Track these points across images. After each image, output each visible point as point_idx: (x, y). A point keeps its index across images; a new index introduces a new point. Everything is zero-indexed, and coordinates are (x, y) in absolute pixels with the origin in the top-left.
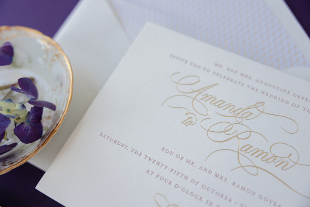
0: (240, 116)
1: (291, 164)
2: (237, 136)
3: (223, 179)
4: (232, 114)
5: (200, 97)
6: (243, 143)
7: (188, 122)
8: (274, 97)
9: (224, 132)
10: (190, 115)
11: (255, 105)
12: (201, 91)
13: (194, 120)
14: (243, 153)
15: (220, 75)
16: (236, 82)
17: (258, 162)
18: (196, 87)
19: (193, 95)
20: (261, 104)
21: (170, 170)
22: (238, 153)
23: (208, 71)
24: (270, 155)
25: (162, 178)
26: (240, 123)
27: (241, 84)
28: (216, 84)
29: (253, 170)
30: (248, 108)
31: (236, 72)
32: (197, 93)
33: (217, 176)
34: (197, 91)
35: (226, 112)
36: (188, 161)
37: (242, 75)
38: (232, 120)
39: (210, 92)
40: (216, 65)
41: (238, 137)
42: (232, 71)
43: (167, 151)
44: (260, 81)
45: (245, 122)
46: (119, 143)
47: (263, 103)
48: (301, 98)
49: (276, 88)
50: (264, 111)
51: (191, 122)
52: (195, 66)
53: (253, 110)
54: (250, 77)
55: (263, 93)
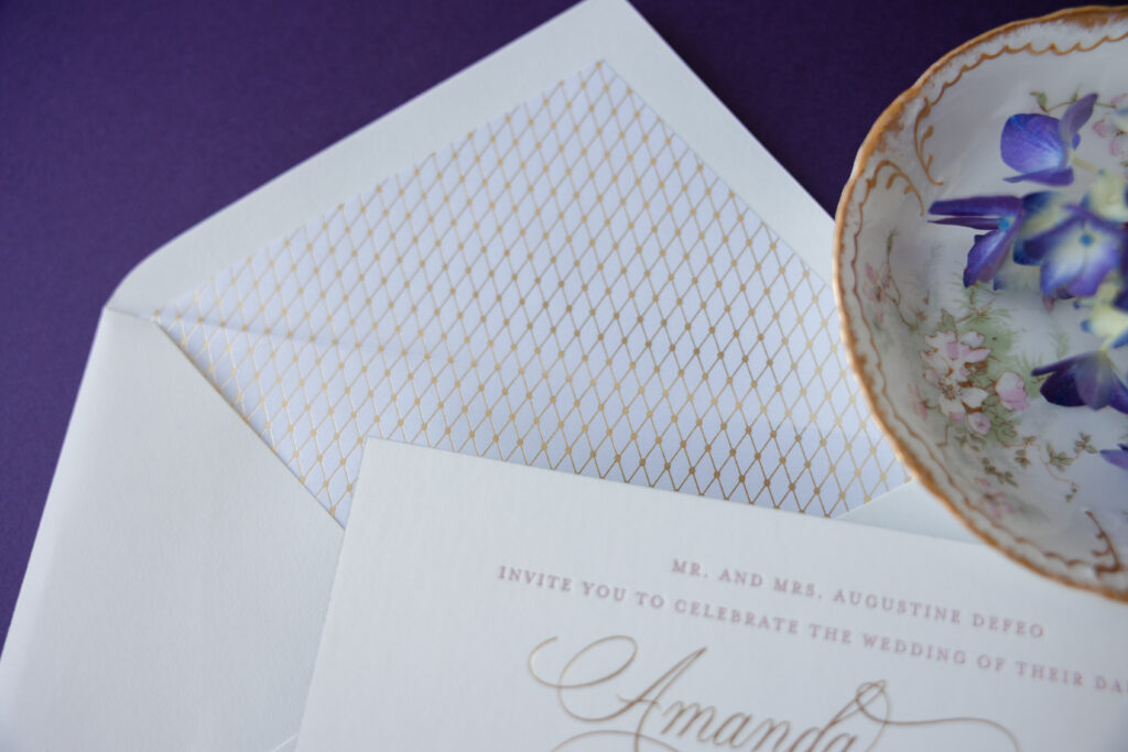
5: (653, 727)
8: (909, 649)
11: (857, 700)
12: (651, 697)
15: (701, 610)
16: (765, 622)
18: (630, 686)
19: (629, 721)
20: (874, 691)
23: (657, 603)
27: (785, 627)
28: (701, 652)
30: (834, 723)
31: (756, 581)
32: (640, 708)
34: (640, 700)
37: (780, 586)
39: (685, 691)
40: (678, 567)
42: (740, 577)
44: (846, 596)
47: (880, 687)
48: (1000, 624)
49: (910, 610)
50: (894, 718)
52: (603, 591)
53: (855, 725)
54: (810, 587)
55: (869, 641)
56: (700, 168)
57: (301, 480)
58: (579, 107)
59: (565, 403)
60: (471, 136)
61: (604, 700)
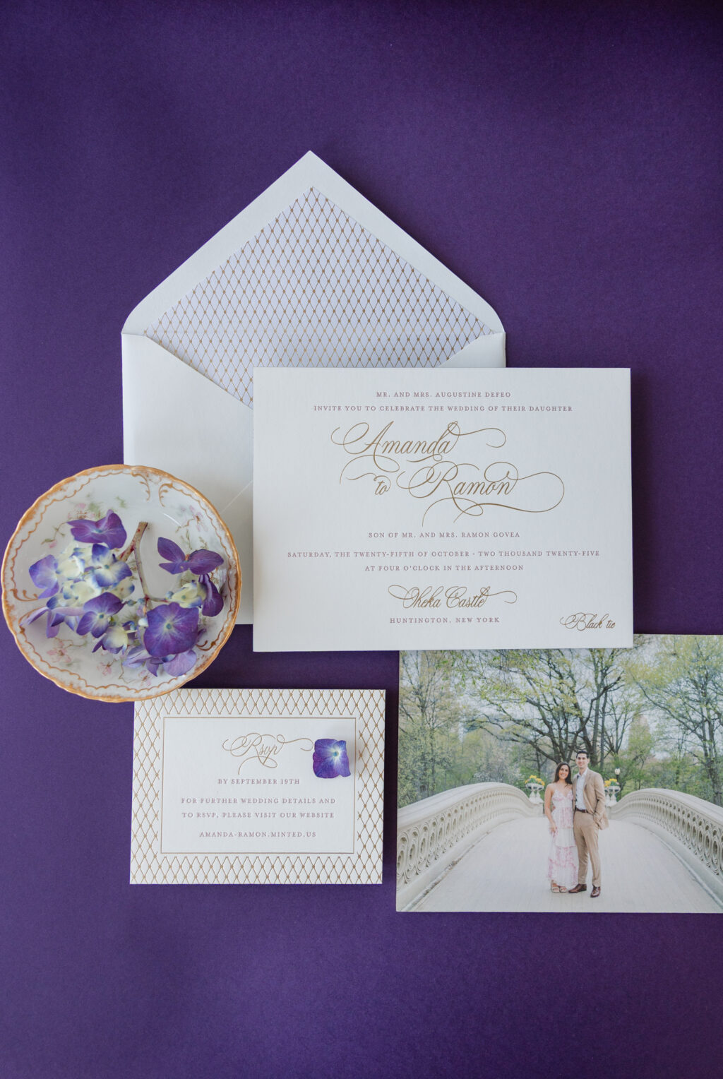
0: (436, 452)
1: (512, 483)
2: (443, 479)
3: (450, 535)
4: (426, 455)
5: (380, 450)
6: (453, 484)
7: (382, 489)
8: (464, 409)
9: (427, 481)
10: (379, 480)
11: (448, 429)
12: (377, 441)
13: (387, 483)
14: (458, 496)
15: (390, 408)
16: (413, 408)
17: (478, 498)
18: (369, 439)
19: (370, 451)
20: (454, 425)
21: (390, 554)
22: (454, 498)
23: (373, 408)
24: (487, 484)
25: (386, 568)
26: (440, 462)
27: (420, 409)
28: (392, 422)
29: (477, 510)
30: (441, 438)
31: (408, 395)
32: (374, 446)
33: (441, 535)
34: (373, 443)
35: (419, 456)
36: (404, 535)
37: (416, 395)
38: (430, 462)
39: (388, 437)
40: (379, 395)
41: (445, 480)
42: (402, 394)
43: (376, 535)
44: (440, 394)
45: (445, 457)
46: (317, 554)
47: (456, 423)
48: (495, 395)
49: (463, 395)
50: (461, 433)
51: (385, 487)
52: (353, 408)
53: (449, 438)
54: (427, 393)
55: (450, 409)
56: (363, 231)
57: (226, 390)
58: (307, 210)
59: (325, 341)
60: (262, 231)
61: (361, 446)
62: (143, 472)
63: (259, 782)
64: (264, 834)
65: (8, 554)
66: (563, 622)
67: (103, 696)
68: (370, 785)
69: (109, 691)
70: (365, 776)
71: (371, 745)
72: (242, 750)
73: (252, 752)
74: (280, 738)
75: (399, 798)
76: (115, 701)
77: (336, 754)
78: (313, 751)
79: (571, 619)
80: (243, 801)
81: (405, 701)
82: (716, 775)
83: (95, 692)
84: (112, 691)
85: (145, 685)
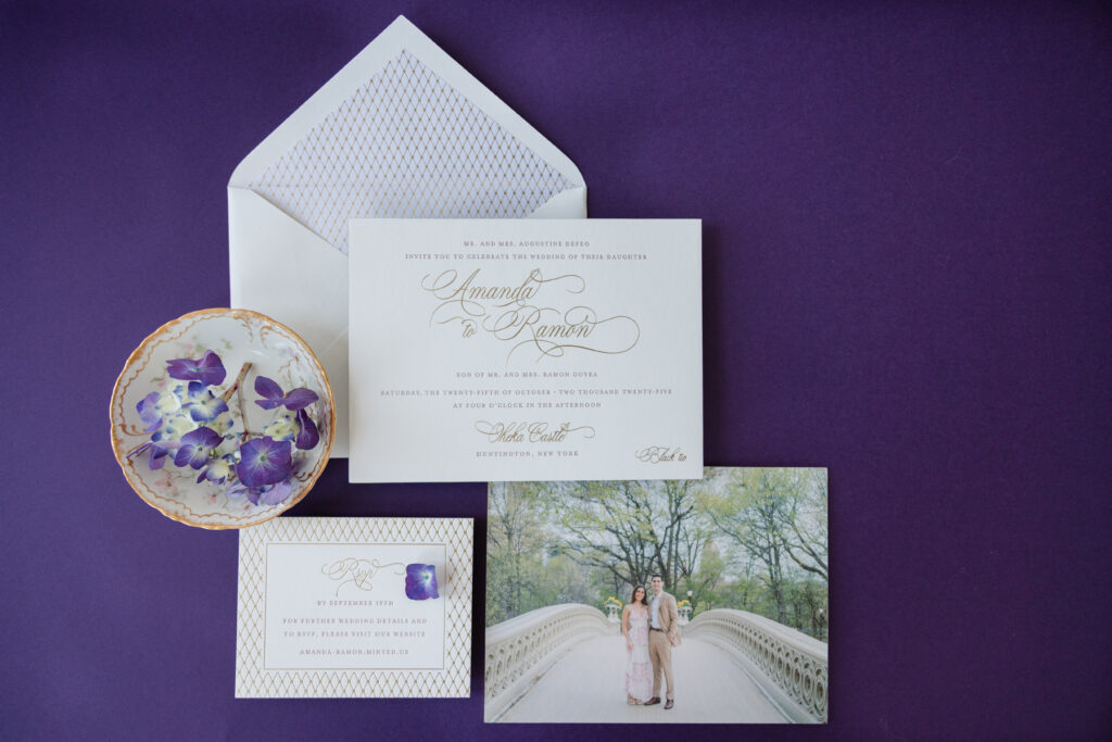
0: (519, 297)
1: (591, 326)
2: (526, 323)
3: (533, 375)
4: (510, 300)
5: (466, 297)
6: (536, 327)
7: (469, 332)
8: (546, 257)
9: (512, 324)
10: (467, 323)
11: (531, 276)
12: (464, 287)
13: (474, 326)
14: (540, 338)
15: (476, 257)
16: (498, 257)
17: (559, 340)
18: (457, 285)
19: (458, 296)
20: (536, 272)
21: (477, 393)
22: (536, 340)
23: (461, 257)
24: (568, 327)
25: (473, 406)
26: (524, 306)
27: (505, 257)
28: (478, 270)
29: (557, 351)
30: (525, 284)
31: (493, 244)
32: (462, 292)
33: (525, 375)
34: (461, 289)
35: (504, 300)
36: (490, 375)
37: (501, 244)
38: (514, 307)
39: (475, 284)
40: (466, 244)
41: (528, 324)
42: (488, 244)
43: (464, 375)
44: (524, 244)
45: (528, 302)
46: (408, 393)
47: (538, 270)
48: (575, 244)
49: (545, 244)
50: (544, 280)
51: (472, 330)
52: (442, 257)
53: (532, 284)
54: (511, 243)
55: (532, 257)
56: (452, 91)
57: (326, 240)
58: (400, 72)
59: (418, 195)
60: (358, 91)
61: (449, 291)
62: (243, 315)
63: (355, 603)
64: (360, 652)
65: (116, 392)
66: (638, 454)
67: (206, 524)
68: (459, 607)
69: (211, 520)
70: (455, 598)
71: (460, 569)
72: (340, 574)
73: (349, 576)
74: (375, 563)
75: (487, 618)
76: (216, 528)
77: (427, 577)
78: (406, 575)
79: (645, 453)
80: (341, 621)
81: (493, 529)
82: (780, 596)
83: (199, 520)
84: (216, 519)
85: (246, 514)
